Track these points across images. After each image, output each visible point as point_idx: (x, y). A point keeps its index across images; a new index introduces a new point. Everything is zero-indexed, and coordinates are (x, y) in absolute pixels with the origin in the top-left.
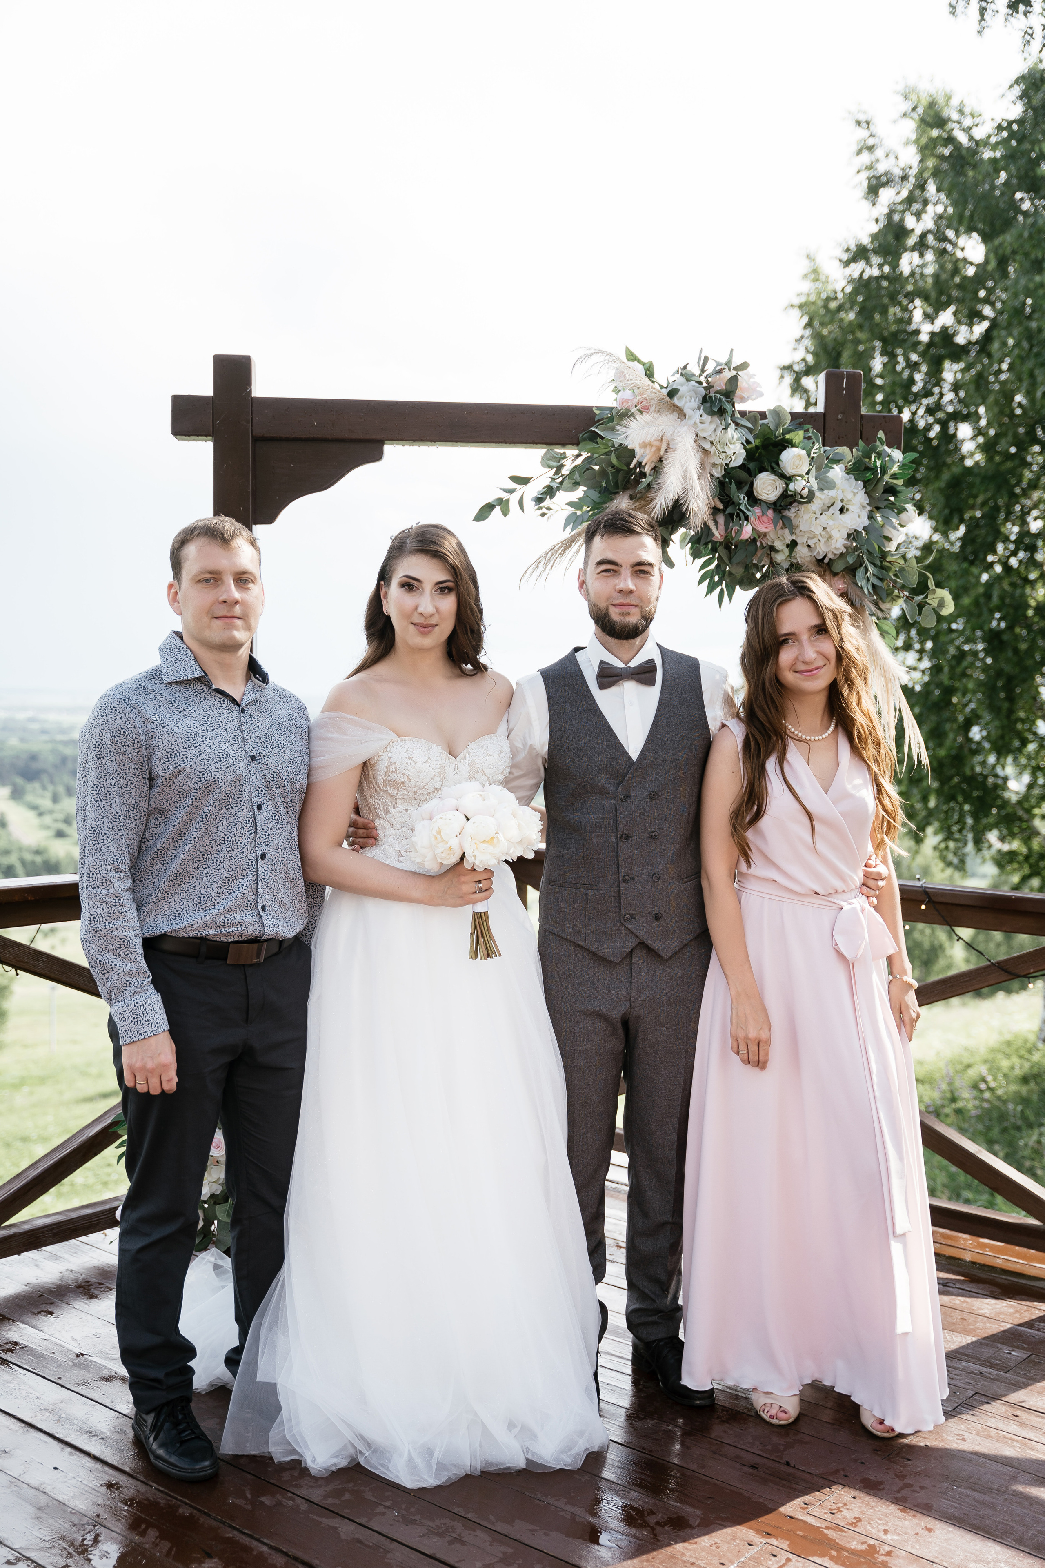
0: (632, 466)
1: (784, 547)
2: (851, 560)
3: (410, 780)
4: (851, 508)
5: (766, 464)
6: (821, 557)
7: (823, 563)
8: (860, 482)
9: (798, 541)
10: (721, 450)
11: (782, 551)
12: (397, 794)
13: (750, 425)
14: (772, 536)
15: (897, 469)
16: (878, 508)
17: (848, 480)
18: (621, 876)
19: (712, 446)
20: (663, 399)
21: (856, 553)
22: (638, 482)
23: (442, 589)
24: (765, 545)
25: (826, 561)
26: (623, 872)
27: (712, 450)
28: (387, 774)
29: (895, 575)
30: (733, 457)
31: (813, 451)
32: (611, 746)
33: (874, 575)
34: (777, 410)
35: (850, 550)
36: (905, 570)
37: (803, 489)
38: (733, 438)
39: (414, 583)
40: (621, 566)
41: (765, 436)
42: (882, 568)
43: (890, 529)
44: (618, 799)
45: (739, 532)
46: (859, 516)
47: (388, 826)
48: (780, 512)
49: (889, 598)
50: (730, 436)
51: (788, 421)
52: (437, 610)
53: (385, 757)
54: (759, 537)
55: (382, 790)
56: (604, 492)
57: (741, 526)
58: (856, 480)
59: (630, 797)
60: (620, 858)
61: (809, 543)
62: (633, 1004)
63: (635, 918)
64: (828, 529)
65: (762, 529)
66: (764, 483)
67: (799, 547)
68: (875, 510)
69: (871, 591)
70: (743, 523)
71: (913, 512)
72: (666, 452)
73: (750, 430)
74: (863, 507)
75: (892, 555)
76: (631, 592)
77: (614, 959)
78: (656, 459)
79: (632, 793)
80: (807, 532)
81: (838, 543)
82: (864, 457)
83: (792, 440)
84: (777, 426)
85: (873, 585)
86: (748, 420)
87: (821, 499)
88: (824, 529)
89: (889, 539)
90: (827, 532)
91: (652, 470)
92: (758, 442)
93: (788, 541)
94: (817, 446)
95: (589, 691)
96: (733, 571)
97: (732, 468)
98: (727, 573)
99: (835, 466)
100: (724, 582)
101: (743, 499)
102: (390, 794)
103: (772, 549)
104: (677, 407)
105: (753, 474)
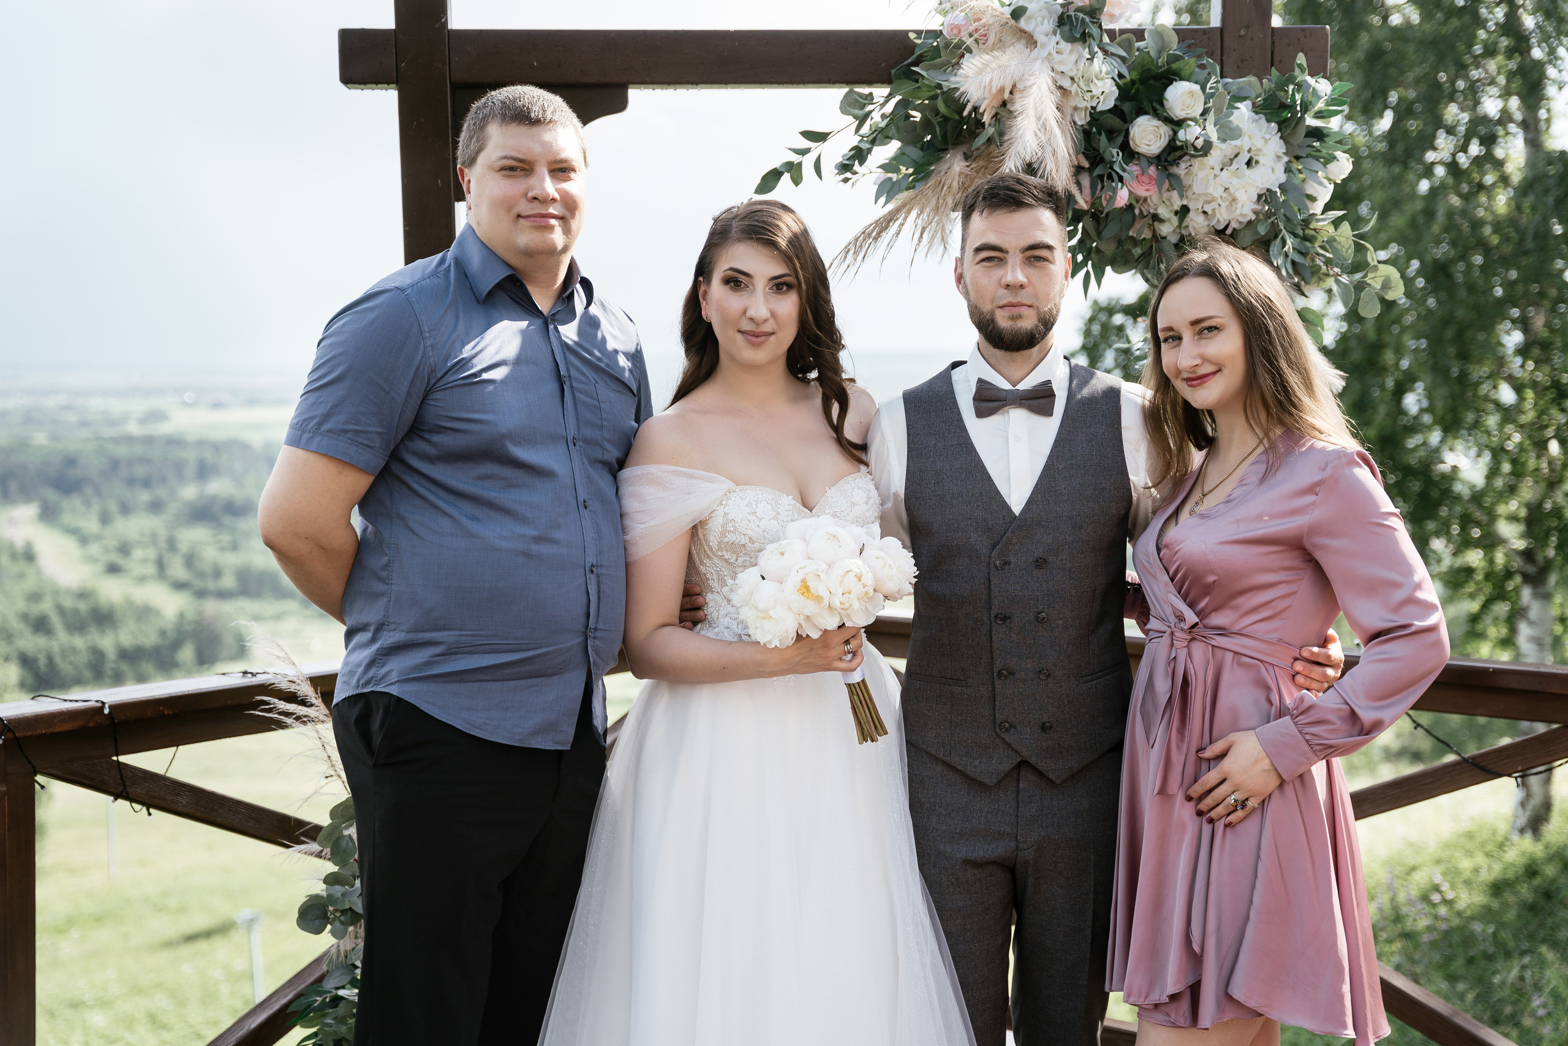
0: (965, 113)
1: (1172, 215)
2: (1262, 230)
3: (753, 542)
4: (1261, 159)
5: (1146, 105)
6: (1221, 227)
7: (1225, 234)
8: (1273, 124)
9: (1191, 206)
10: (1085, 89)
11: (1169, 220)
12: (736, 560)
13: (1124, 54)
14: (1155, 199)
15: (1323, 105)
16: (1297, 158)
17: (1257, 121)
18: (996, 670)
19: (1072, 84)
20: (1007, 23)
21: (1270, 221)
22: (974, 135)
23: (779, 285)
24: (1145, 213)
25: (1229, 231)
26: (998, 664)
27: (1074, 89)
28: (723, 534)
29: (1322, 247)
30: (1102, 98)
31: (1209, 85)
32: (984, 493)
33: (1293, 248)
34: (1159, 30)
35: (1261, 216)
36: (1335, 240)
37: (1197, 138)
38: (1101, 72)
39: (742, 278)
40: (1007, 252)
41: (1143, 66)
42: (1305, 238)
43: (1315, 185)
44: (992, 566)
45: (1112, 199)
46: (1273, 170)
47: (724, 603)
48: (1166, 169)
49: (1315, 278)
50: (1097, 69)
51: (1175, 45)
52: (773, 315)
53: (720, 512)
54: (1137, 201)
55: (716, 556)
56: (927, 149)
57: (1115, 191)
58: (1268, 121)
59: (1009, 563)
60: (995, 646)
61: (1206, 209)
62: (1021, 846)
63: (1015, 728)
64: (1232, 191)
65: (1141, 192)
66: (1144, 131)
67: (1192, 215)
68: (1294, 160)
69: (1291, 272)
70: (1117, 185)
71: (1345, 161)
72: (1011, 93)
73: (1123, 59)
74: (1278, 157)
75: (1318, 220)
76: (1022, 286)
77: (987, 781)
78: (997, 103)
79: (1012, 559)
80: (1203, 194)
81: (1245, 208)
82: (1277, 90)
83: (1180, 70)
84: (1160, 53)
85: (1293, 263)
86: (1119, 45)
87: (1221, 149)
88: (1226, 189)
89: (1313, 199)
90: (1230, 194)
91: (992, 118)
92: (1135, 75)
93: (1177, 207)
94: (1213, 79)
95: (961, 420)
96: (1103, 248)
97: (1101, 112)
98: (1094, 250)
99: (1238, 105)
100: (1090, 263)
101: (1115, 154)
102: (726, 561)
103: (1156, 218)
104: (1025, 32)
105: (1129, 119)
